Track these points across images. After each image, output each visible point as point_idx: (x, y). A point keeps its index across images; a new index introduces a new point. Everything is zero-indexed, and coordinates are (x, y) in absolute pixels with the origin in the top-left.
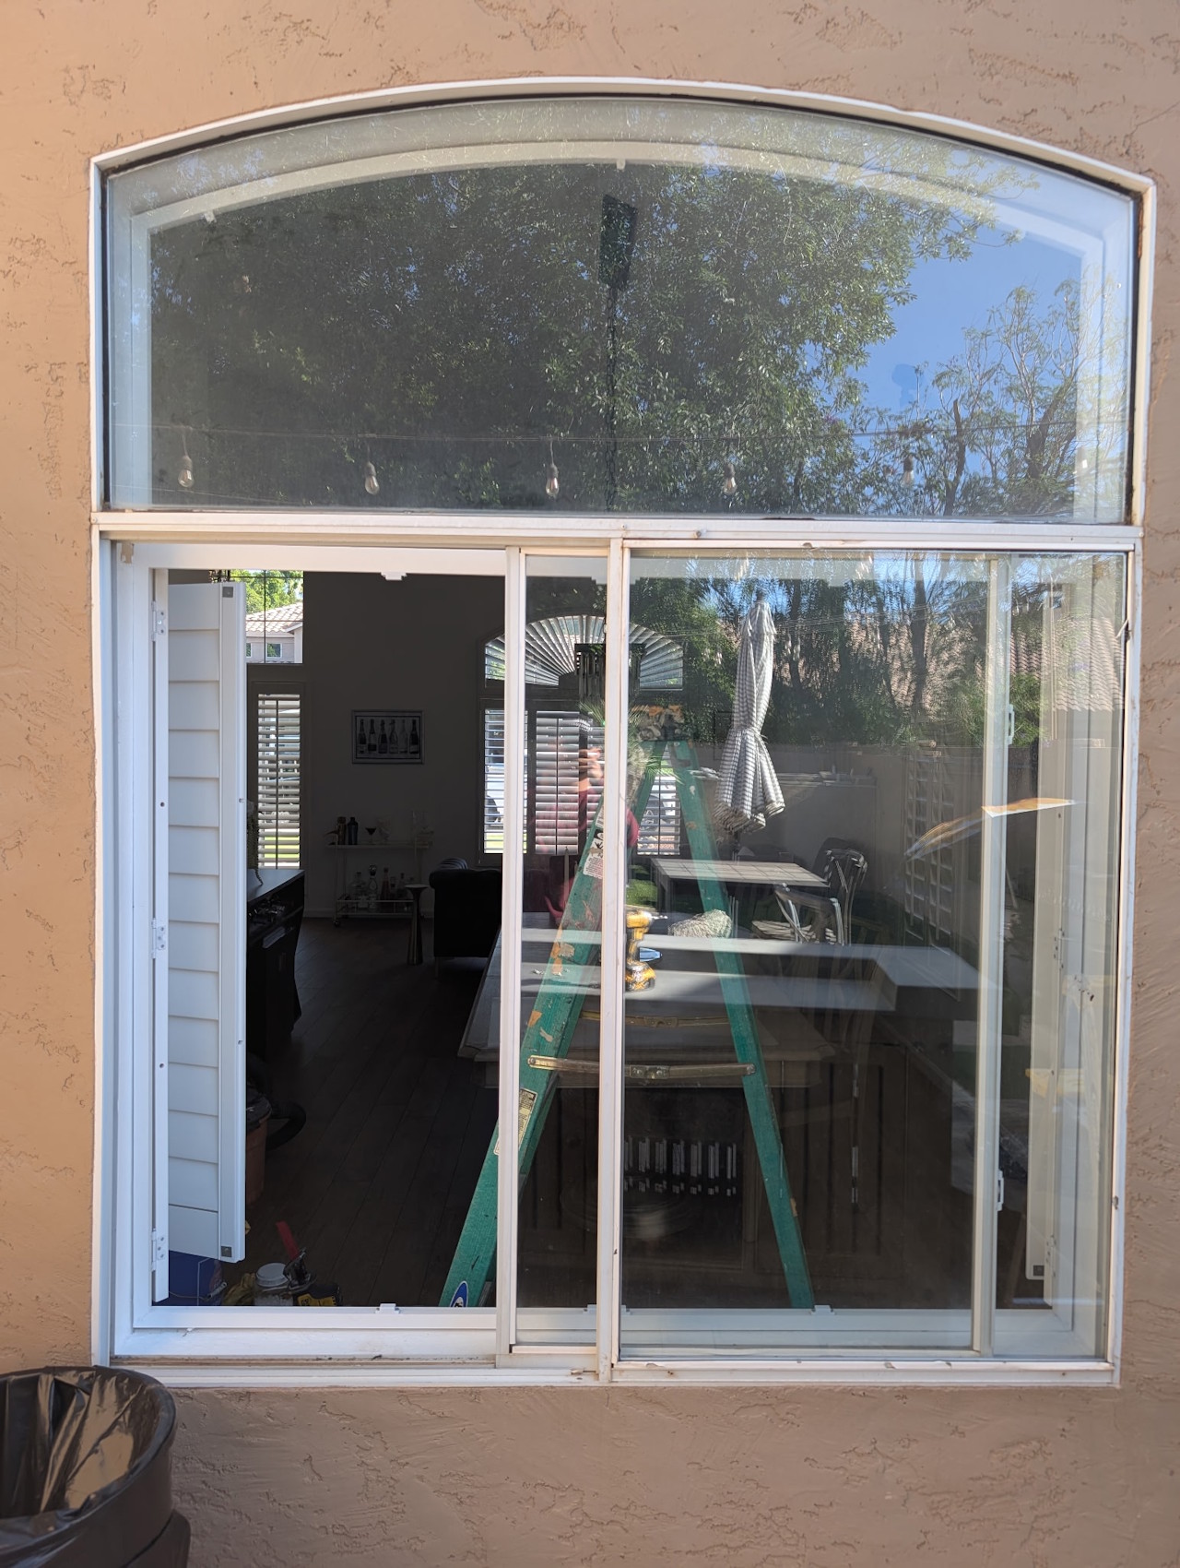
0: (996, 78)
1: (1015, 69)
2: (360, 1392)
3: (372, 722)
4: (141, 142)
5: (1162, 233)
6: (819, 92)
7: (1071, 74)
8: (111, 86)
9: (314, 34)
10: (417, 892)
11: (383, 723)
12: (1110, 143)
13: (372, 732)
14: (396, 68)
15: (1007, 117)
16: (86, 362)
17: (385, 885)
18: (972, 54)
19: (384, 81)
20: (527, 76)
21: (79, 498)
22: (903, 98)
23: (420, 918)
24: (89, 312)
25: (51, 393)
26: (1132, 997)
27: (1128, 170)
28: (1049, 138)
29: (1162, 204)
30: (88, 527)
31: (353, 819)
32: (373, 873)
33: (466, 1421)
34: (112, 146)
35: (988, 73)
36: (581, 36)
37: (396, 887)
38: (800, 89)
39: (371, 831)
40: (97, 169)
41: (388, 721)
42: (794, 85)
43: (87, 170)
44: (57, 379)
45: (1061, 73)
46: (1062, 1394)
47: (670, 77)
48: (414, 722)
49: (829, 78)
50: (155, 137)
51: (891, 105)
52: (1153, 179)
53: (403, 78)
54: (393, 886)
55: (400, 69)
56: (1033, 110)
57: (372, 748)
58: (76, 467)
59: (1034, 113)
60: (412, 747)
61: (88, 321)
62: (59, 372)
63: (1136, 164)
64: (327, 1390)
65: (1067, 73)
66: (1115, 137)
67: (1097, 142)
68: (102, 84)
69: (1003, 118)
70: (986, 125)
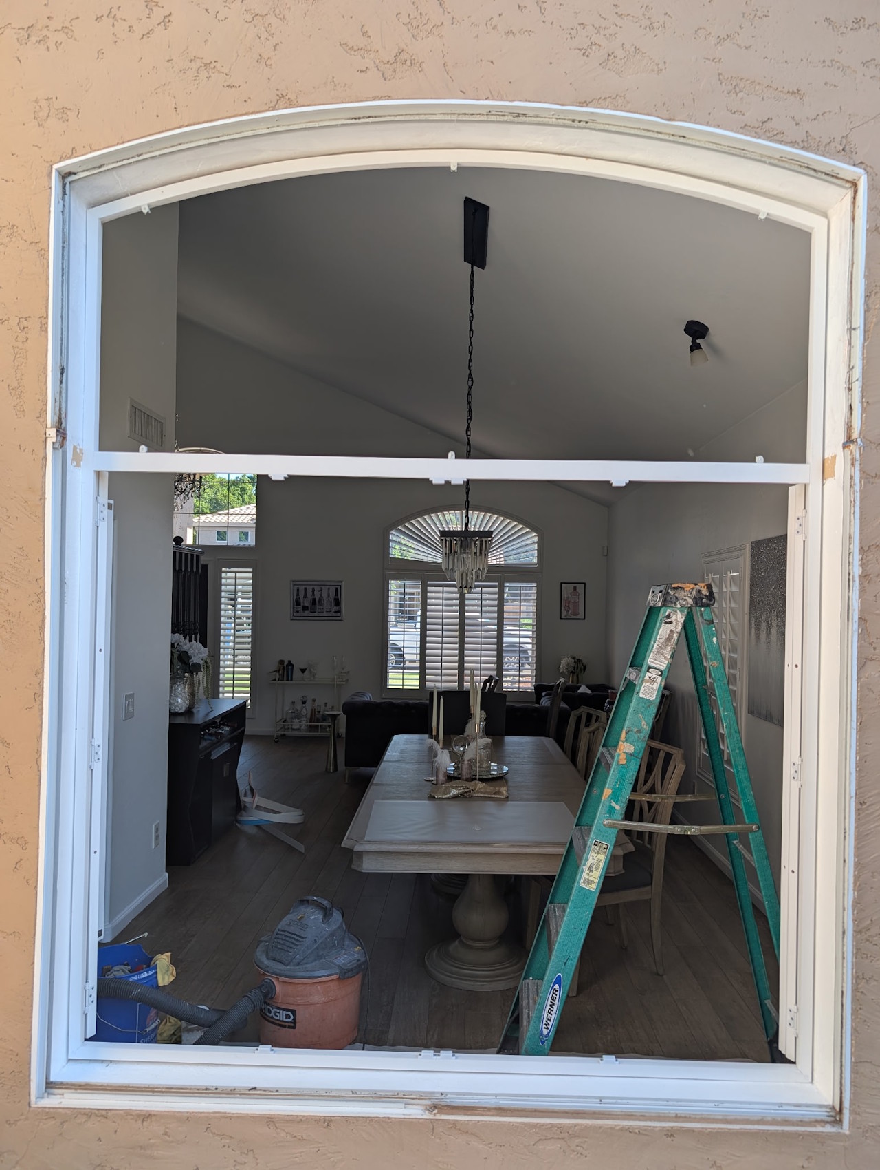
0: (740, 95)
1: (755, 88)
2: (238, 1117)
3: (306, 589)
4: (90, 152)
5: (872, 210)
6: (602, 108)
7: (798, 90)
8: (68, 113)
9: (220, 72)
10: (334, 717)
11: (313, 590)
12: (830, 143)
13: (305, 596)
14: (281, 96)
15: (748, 124)
16: (45, 316)
17: (313, 711)
18: (721, 77)
19: (271, 105)
20: (379, 100)
21: (38, 418)
22: (667, 111)
23: (337, 736)
24: (48, 279)
25: (19, 339)
26: (856, 813)
27: (845, 163)
28: (781, 140)
29: (872, 188)
30: (44, 439)
31: (290, 662)
32: (304, 703)
33: (320, 1143)
34: (68, 156)
35: (733, 91)
36: (420, 69)
37: (321, 713)
38: (587, 106)
39: (303, 671)
40: (57, 173)
41: (317, 588)
42: (583, 103)
43: (50, 174)
44: (24, 328)
45: (791, 91)
46: (801, 1137)
47: (487, 99)
48: (337, 589)
49: (610, 97)
50: (100, 149)
51: (658, 117)
52: (864, 169)
53: (286, 102)
54: (319, 712)
55: (283, 96)
56: (769, 119)
57: (305, 608)
58: (36, 394)
59: (769, 121)
60: (335, 608)
61: (48, 285)
62: (25, 324)
63: (851, 158)
64: (212, 1114)
65: (796, 91)
66: (834, 138)
67: (820, 142)
68: (62, 111)
69: (746, 125)
70: (732, 131)
